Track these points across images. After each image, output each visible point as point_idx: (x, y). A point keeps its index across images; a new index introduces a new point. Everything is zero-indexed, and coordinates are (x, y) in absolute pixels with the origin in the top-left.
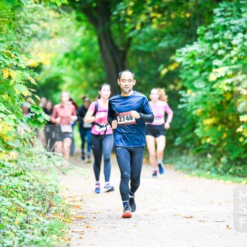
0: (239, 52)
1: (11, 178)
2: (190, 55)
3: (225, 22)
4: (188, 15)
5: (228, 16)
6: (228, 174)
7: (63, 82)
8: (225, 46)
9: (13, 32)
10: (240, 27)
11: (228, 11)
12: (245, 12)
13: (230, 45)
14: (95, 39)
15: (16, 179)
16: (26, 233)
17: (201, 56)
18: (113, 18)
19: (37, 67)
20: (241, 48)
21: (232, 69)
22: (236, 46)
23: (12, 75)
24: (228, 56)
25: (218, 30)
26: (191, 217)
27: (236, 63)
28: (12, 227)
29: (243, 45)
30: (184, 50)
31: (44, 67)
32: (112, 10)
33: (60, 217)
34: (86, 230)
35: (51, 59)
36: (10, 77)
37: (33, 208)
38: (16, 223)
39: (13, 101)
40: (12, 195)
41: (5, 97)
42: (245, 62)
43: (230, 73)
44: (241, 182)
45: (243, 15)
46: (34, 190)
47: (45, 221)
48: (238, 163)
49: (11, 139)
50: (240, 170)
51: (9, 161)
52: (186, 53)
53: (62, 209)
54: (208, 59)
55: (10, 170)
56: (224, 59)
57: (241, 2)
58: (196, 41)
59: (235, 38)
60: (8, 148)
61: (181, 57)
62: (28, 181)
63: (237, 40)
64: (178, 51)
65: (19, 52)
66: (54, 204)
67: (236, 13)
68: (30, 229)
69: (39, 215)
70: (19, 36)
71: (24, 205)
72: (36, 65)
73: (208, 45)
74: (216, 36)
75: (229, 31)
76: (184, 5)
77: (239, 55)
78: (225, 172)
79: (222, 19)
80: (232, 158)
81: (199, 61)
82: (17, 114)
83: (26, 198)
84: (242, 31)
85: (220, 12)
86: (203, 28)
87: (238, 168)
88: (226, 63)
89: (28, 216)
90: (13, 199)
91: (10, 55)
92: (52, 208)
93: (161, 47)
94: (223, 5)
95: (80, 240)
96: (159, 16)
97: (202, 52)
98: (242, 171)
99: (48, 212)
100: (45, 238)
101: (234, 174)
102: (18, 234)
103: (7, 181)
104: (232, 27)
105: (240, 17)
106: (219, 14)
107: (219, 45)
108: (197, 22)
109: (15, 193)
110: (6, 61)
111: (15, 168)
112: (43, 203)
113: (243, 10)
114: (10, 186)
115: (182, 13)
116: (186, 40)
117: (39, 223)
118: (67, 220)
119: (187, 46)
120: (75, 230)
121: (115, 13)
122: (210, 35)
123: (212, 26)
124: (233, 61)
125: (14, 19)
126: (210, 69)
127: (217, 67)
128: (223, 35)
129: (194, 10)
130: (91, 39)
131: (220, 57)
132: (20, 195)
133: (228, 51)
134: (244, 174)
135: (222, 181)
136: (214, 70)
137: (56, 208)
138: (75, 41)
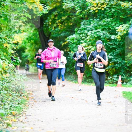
0: (90, 38)
1: (7, 83)
2: (72, 39)
3: (85, 27)
4: (71, 24)
5: (86, 25)
6: (86, 82)
7: (27, 49)
8: (85, 35)
9: (8, 30)
10: (90, 28)
11: (86, 23)
12: (92, 23)
13: (87, 35)
14: (38, 33)
15: (9, 84)
16: (13, 103)
17: (76, 39)
18: (44, 26)
19: (17, 43)
22: (89, 36)
23: (7, 46)
24: (86, 39)
25: (82, 30)
26: (73, 98)
27: (89, 42)
28: (8, 101)
29: (92, 35)
30: (70, 37)
31: (19, 43)
32: (44, 23)
33: (25, 98)
34: (34, 102)
36: (6, 47)
37: (15, 94)
38: (9, 100)
39: (8, 56)
40: (7, 90)
41: (5, 54)
42: (92, 41)
43: (87, 45)
44: (91, 85)
45: (91, 24)
46: (15, 88)
47: (19, 99)
48: (90, 78)
49: (7, 70)
50: (90, 81)
51: (6, 77)
52: (71, 38)
53: (26, 95)
54: (78, 40)
55: (7, 80)
56: (85, 40)
57: (91, 19)
58: (74, 34)
60: (6, 73)
61: (69, 40)
62: (13, 85)
63: (89, 33)
64: (68, 37)
65: (10, 38)
66: (23, 93)
67: (89, 24)
68: (14, 102)
69: (17, 97)
70: (10, 32)
71: (12, 93)
72: (16, 42)
73: (78, 35)
74: (82, 32)
75: (86, 30)
76: (70, 20)
77: (90, 39)
78: (85, 81)
79: (84, 26)
80: (87, 76)
81: (75, 41)
82: (9, 60)
83: (13, 91)
84: (91, 30)
85: (83, 23)
86: (77, 29)
87: (90, 80)
88: (85, 42)
89: (13, 97)
90: (8, 91)
91: (6, 39)
92: (22, 94)
93: (62, 36)
94: (84, 21)
95: (32, 106)
96: (61, 25)
97: (77, 38)
98: (91, 81)
99: (20, 96)
100: (19, 105)
101: (88, 82)
102: (10, 104)
103: (5, 85)
104: (87, 29)
105: (90, 25)
106: (82, 24)
107: (83, 35)
108: (75, 27)
109: (9, 89)
110: (5, 41)
111: (9, 80)
112: (19, 93)
113: (91, 22)
114: (7, 86)
115: (69, 23)
116: (71, 33)
117: (17, 100)
118: (28, 99)
119: (71, 35)
120: (30, 103)
121: (45, 23)
122: (79, 32)
123: (80, 28)
124: (88, 41)
125: (8, 26)
126: (79, 44)
127: (82, 43)
128: (84, 31)
129: (73, 23)
130: (36, 33)
131: (83, 39)
132: (10, 90)
133: (86, 37)
134: (92, 82)
135: (84, 85)
136: (81, 44)
137: (23, 95)
138: (30, 34)
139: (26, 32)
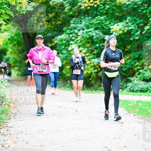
0: (81, 38)
2: (61, 39)
4: (60, 23)
5: (76, 23)
7: (8, 51)
8: (75, 35)
11: (76, 21)
12: (83, 21)
13: (77, 35)
17: (65, 40)
20: (82, 36)
21: (78, 45)
22: (80, 36)
24: (76, 40)
25: (72, 29)
26: (61, 107)
27: (79, 43)
29: (83, 35)
30: (58, 37)
33: (6, 107)
34: (17, 112)
35: (2, 41)
42: (83, 42)
45: (83, 23)
52: (59, 39)
53: (7, 103)
54: (68, 41)
57: (82, 17)
58: (63, 33)
59: (79, 32)
61: (57, 40)
63: (80, 33)
64: (56, 38)
66: (4, 101)
67: (79, 22)
73: (68, 35)
74: (71, 32)
75: (76, 30)
76: (58, 19)
77: (81, 39)
79: (74, 25)
81: (64, 42)
84: (82, 29)
86: (66, 28)
88: (76, 43)
93: (49, 36)
94: (74, 19)
95: (15, 116)
96: (47, 23)
97: (66, 38)
99: (1, 105)
104: (78, 28)
105: (81, 24)
106: (72, 23)
107: (73, 35)
108: (64, 26)
115: (58, 22)
116: (59, 33)
118: (10, 108)
119: (59, 35)
120: (13, 112)
122: (69, 31)
123: (70, 27)
124: (78, 42)
126: (69, 45)
127: (72, 44)
128: (74, 31)
129: (62, 21)
130: (20, 33)
131: (73, 40)
133: (76, 38)
136: (71, 46)
137: (5, 103)
138: (12, 33)
139: (7, 31)
